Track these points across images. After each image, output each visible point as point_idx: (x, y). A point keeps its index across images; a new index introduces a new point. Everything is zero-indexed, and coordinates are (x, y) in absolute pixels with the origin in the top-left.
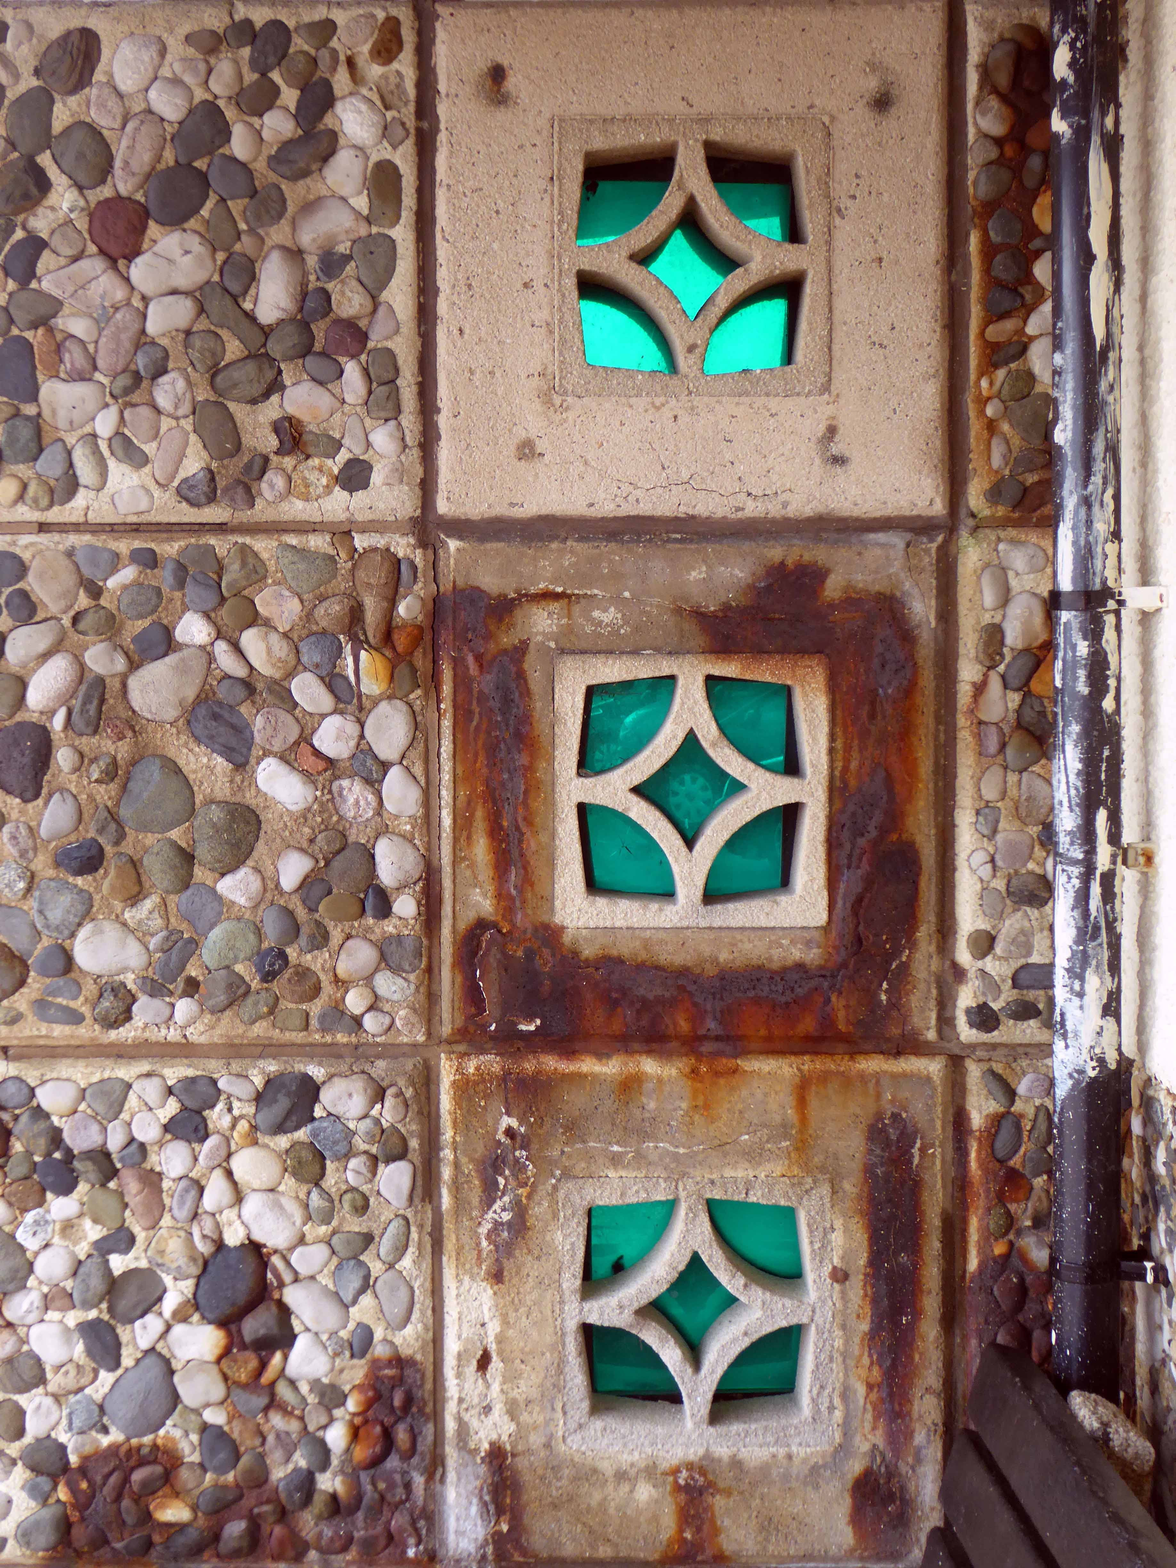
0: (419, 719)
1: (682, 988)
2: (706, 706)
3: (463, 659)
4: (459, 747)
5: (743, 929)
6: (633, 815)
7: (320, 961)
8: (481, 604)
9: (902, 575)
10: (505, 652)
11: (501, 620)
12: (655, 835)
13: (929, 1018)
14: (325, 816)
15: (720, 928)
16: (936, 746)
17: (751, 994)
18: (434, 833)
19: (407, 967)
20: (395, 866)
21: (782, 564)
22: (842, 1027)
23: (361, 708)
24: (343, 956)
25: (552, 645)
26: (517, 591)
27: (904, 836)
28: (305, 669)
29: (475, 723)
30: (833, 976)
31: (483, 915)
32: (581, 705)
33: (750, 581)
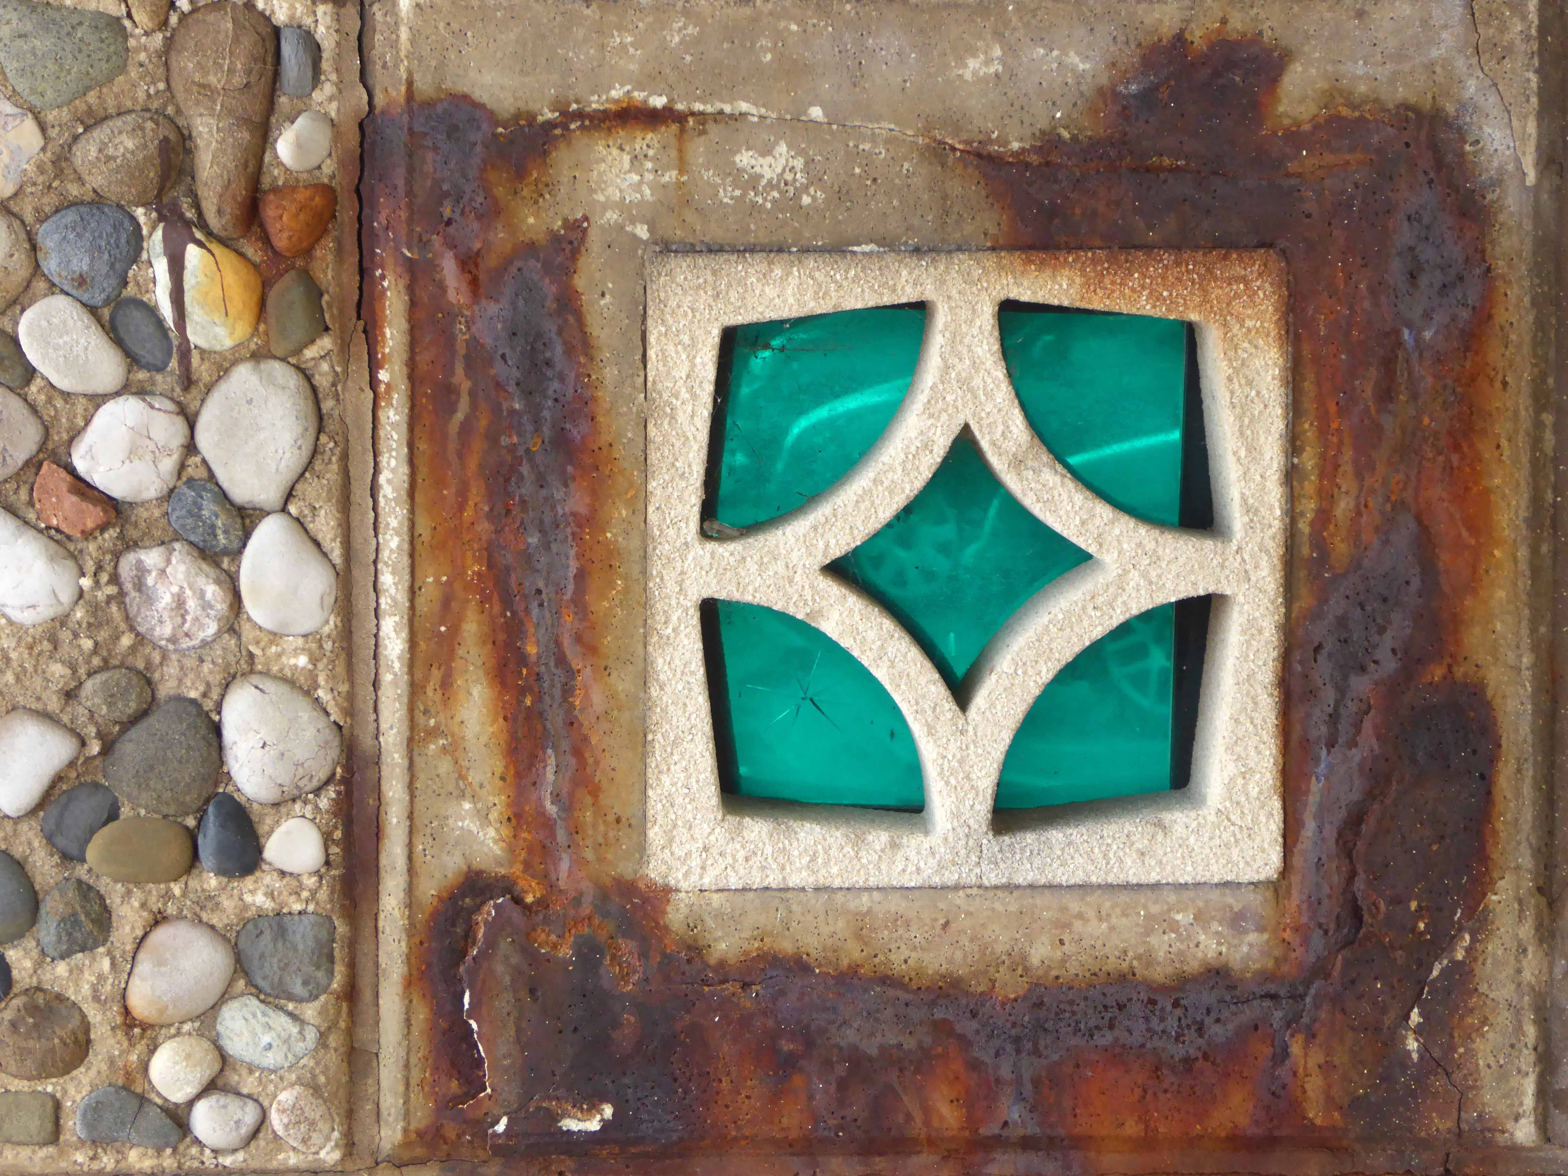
0: (328, 405)
1: (942, 1028)
2: (1000, 373)
3: (432, 267)
4: (423, 471)
5: (1084, 888)
6: (829, 627)
7: (89, 977)
8: (475, 137)
9: (1460, 63)
10: (531, 248)
11: (520, 174)
12: (880, 674)
13: (1519, 1092)
14: (103, 635)
15: (1031, 886)
16: (1535, 463)
17: (1105, 1039)
18: (365, 673)
19: (298, 989)
20: (272, 752)
21: (1180, 38)
22: (1315, 1114)
23: (188, 381)
24: (144, 966)
25: (642, 232)
26: (560, 106)
27: (1459, 672)
28: (53, 288)
29: (460, 416)
30: (1297, 997)
31: (479, 862)
32: (709, 372)
33: (1104, 80)
